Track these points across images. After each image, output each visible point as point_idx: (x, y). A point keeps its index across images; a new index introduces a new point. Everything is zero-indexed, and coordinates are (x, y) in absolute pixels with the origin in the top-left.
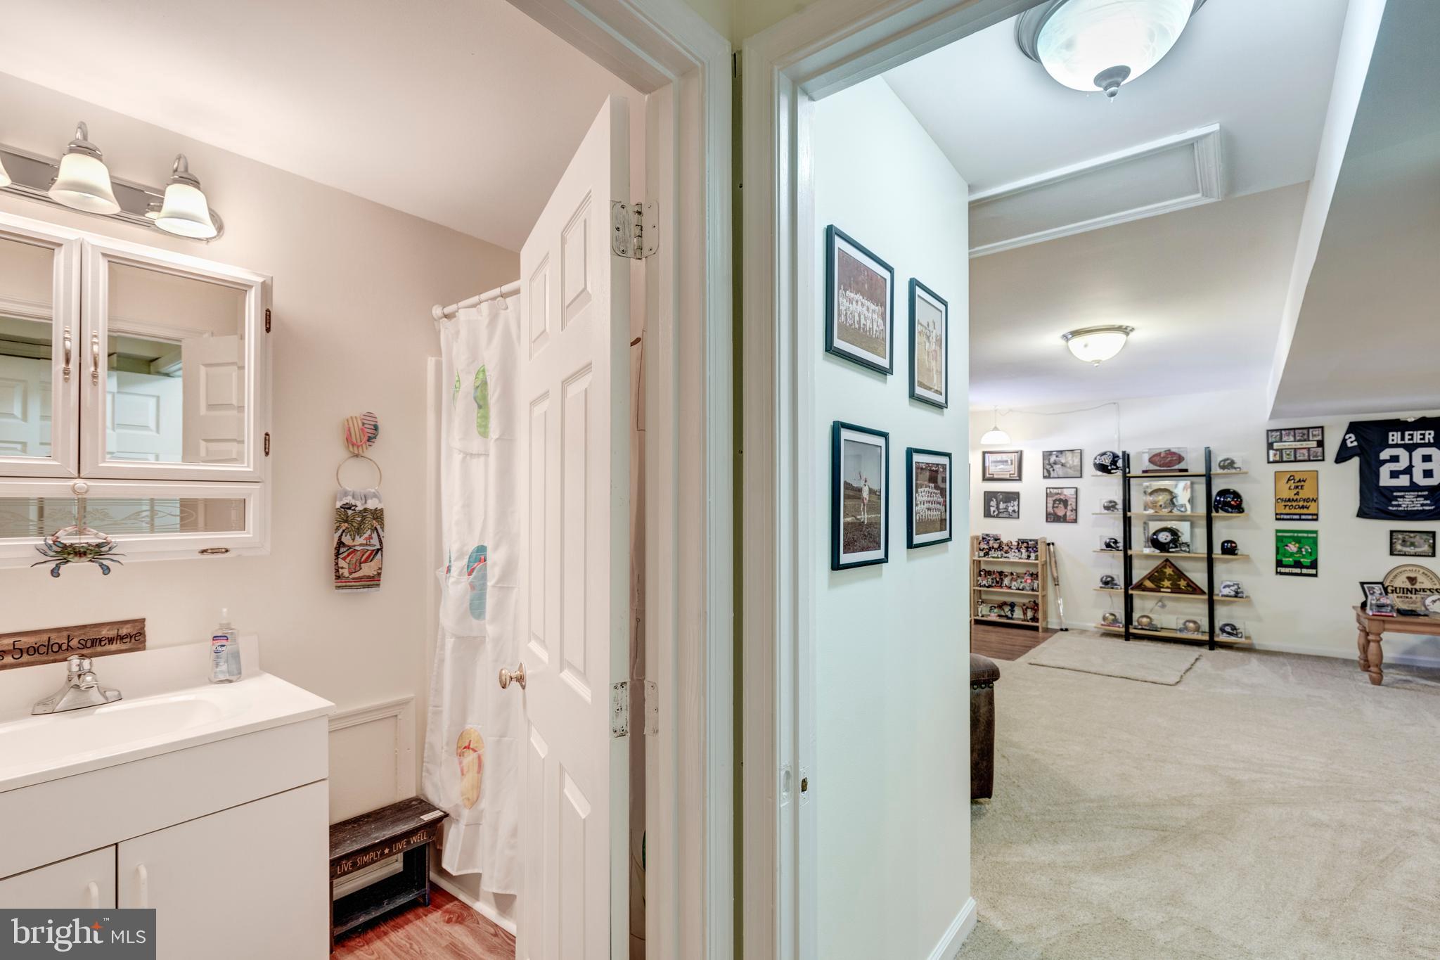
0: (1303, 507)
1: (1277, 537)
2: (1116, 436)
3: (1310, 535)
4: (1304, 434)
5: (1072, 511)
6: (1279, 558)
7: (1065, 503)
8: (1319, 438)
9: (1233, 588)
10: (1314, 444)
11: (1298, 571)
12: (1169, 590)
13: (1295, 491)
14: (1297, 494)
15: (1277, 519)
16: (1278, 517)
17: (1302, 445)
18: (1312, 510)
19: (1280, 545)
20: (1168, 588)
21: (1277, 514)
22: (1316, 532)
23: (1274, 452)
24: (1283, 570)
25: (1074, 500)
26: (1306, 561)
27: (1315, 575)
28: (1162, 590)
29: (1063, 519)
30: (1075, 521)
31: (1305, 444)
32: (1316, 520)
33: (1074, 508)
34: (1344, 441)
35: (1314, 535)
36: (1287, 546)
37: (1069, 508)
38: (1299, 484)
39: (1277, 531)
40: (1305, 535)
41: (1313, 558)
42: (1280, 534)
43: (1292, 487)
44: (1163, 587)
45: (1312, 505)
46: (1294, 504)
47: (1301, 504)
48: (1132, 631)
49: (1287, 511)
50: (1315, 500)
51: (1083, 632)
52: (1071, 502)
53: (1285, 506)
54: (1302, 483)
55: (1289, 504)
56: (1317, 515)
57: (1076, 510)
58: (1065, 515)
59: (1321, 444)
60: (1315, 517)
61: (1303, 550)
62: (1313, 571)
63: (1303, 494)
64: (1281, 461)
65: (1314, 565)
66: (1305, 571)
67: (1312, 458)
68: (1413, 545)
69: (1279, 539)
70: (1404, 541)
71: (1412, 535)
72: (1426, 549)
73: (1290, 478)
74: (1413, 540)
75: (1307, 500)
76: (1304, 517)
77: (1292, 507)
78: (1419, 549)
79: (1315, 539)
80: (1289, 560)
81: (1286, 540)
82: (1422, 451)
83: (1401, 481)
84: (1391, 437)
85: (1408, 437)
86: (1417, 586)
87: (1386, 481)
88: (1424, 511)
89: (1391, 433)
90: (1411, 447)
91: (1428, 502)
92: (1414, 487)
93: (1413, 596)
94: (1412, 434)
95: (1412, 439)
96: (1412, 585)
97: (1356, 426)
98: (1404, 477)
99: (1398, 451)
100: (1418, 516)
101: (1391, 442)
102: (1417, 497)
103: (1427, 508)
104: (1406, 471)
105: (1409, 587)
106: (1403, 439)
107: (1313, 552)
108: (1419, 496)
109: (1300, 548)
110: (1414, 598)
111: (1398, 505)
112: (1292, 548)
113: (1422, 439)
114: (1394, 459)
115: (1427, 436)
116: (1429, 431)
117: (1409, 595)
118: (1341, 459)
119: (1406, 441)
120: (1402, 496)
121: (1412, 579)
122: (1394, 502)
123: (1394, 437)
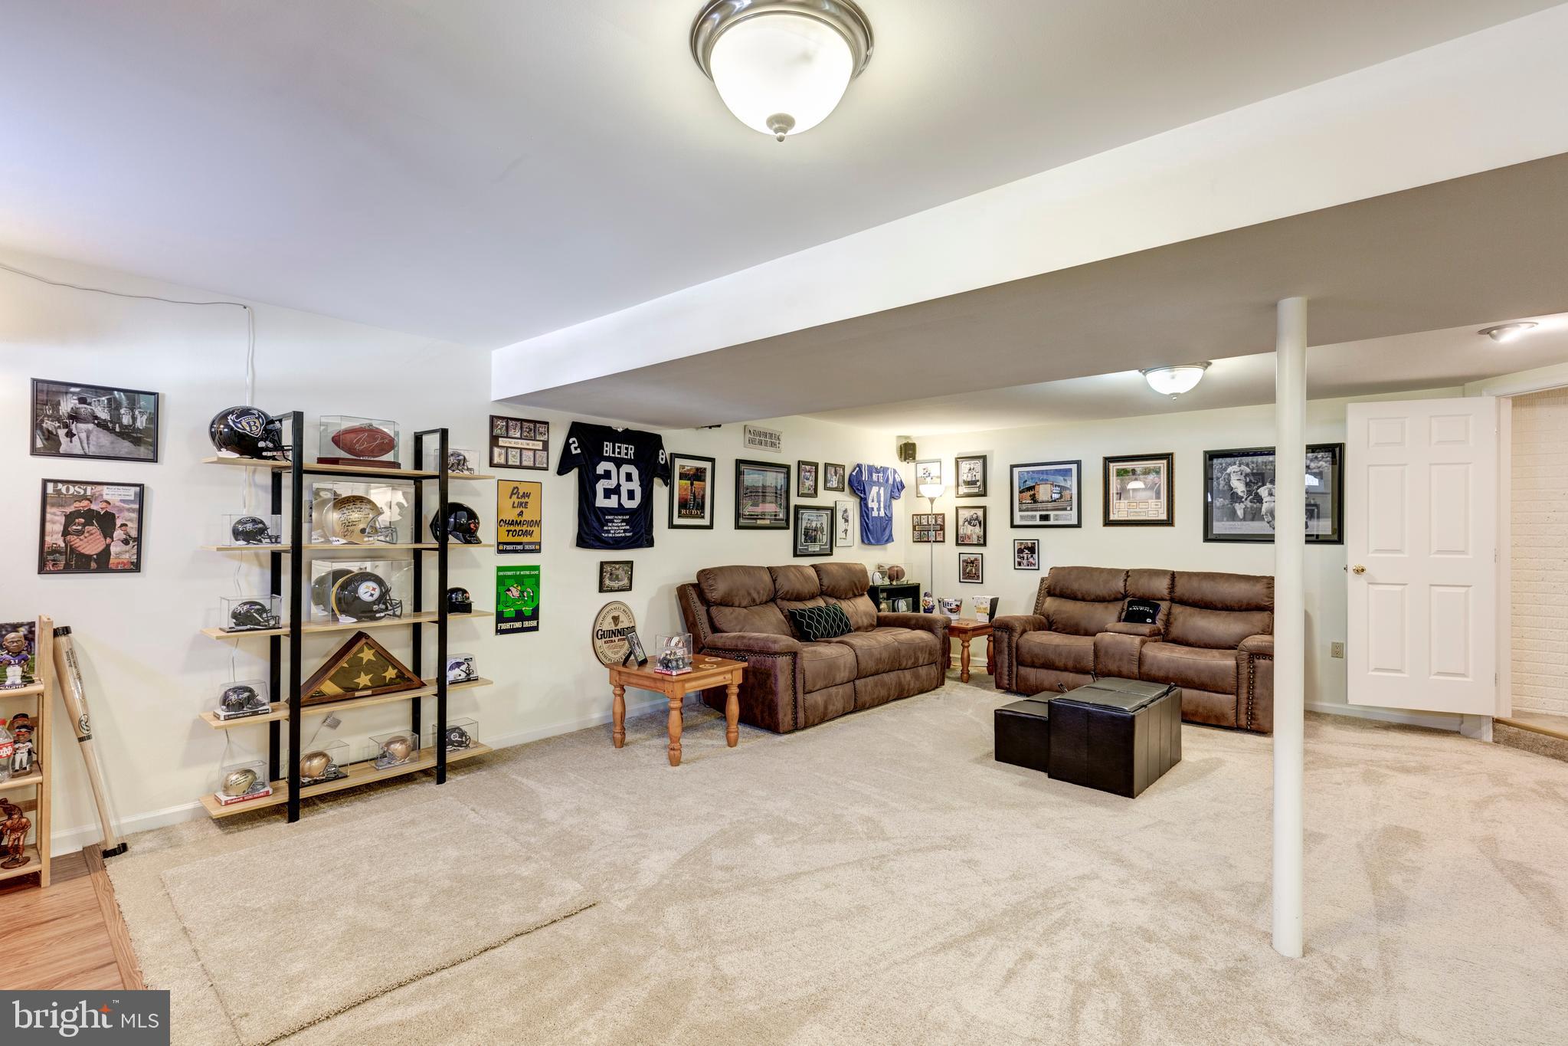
0: (526, 534)
1: (498, 577)
2: (248, 380)
3: (533, 573)
4: (531, 430)
5: (126, 542)
6: (501, 608)
7: (106, 522)
8: (545, 438)
9: (463, 667)
10: (539, 445)
11: (518, 625)
12: (369, 692)
13: (518, 510)
14: (521, 514)
15: (499, 552)
16: (501, 547)
17: (528, 444)
18: (535, 539)
19: (502, 589)
20: (366, 688)
21: (499, 544)
22: (537, 568)
23: (503, 451)
24: (503, 627)
25: (135, 516)
26: (527, 610)
27: (536, 629)
28: (357, 694)
29: (102, 563)
30: (136, 567)
31: (531, 444)
32: (539, 551)
33: (134, 533)
34: (567, 446)
35: (537, 572)
36: (509, 590)
37: (118, 534)
38: (523, 500)
39: (499, 569)
40: (528, 573)
41: (534, 605)
42: (501, 573)
43: (516, 505)
44: (358, 690)
45: (536, 529)
46: (518, 528)
47: (524, 528)
48: (305, 793)
49: (511, 539)
50: (538, 523)
51: (165, 834)
52: (126, 518)
53: (509, 531)
54: (526, 500)
55: (512, 528)
56: (540, 544)
57: (138, 540)
58: (106, 552)
59: (545, 446)
60: (537, 547)
61: (525, 594)
62: (533, 623)
63: (527, 517)
64: (506, 466)
65: (535, 615)
66: (527, 624)
67: (537, 465)
68: (617, 578)
69: (500, 581)
70: (611, 574)
71: (617, 566)
72: (626, 582)
73: (515, 491)
74: (618, 572)
75: (532, 523)
76: (527, 547)
77: (515, 533)
78: (621, 583)
79: (537, 578)
80: (509, 612)
81: (508, 582)
82: (626, 468)
83: (612, 503)
84: (605, 449)
85: (617, 450)
86: (619, 627)
87: (601, 502)
88: (626, 537)
89: (605, 443)
90: (619, 463)
91: (628, 527)
92: (620, 510)
93: (616, 639)
94: (619, 448)
95: (619, 453)
96: (616, 625)
97: (577, 429)
98: (614, 498)
99: (610, 466)
100: (622, 544)
101: (605, 454)
102: (622, 522)
103: (628, 534)
104: (617, 491)
105: (614, 628)
106: (614, 452)
107: (535, 597)
108: (623, 521)
109: (522, 592)
110: (617, 641)
111: (608, 532)
112: (515, 592)
113: (626, 454)
114: (607, 475)
115: (630, 451)
116: (630, 446)
117: (614, 638)
118: (562, 470)
119: (617, 456)
120: (612, 521)
121: (616, 619)
122: (606, 528)
123: (608, 448)
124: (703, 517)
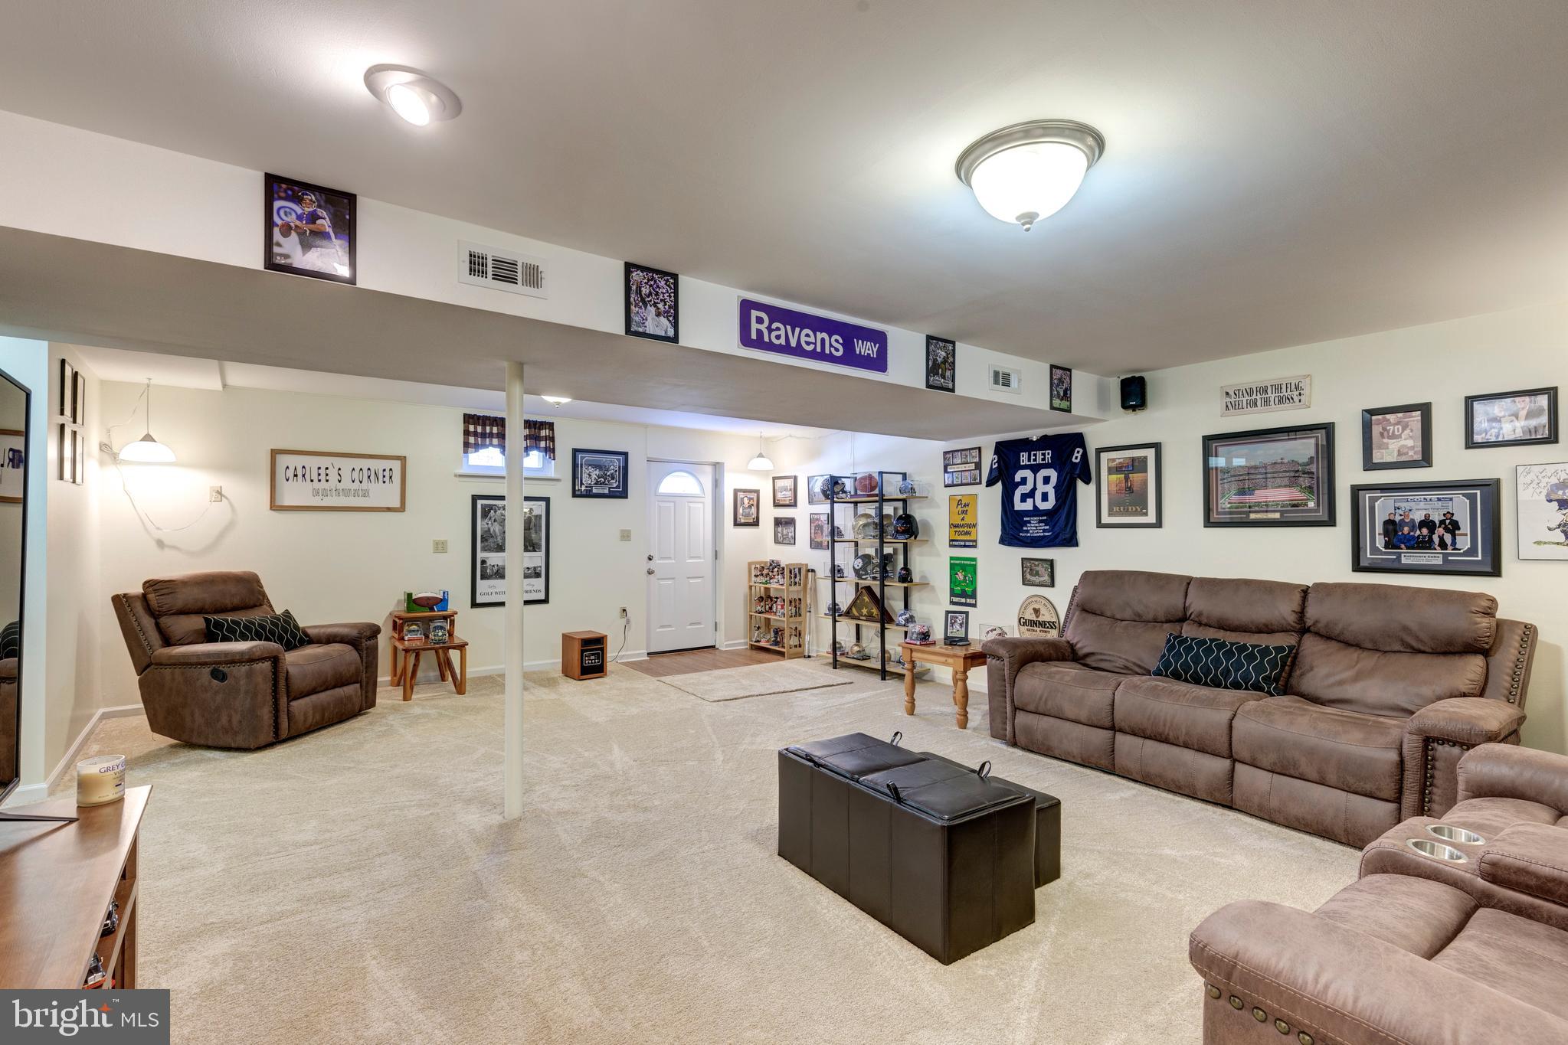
0: (967, 533)
1: (951, 564)
3: (972, 563)
4: (968, 456)
5: (825, 537)
6: (952, 586)
7: (822, 529)
8: (977, 460)
10: (973, 466)
11: (964, 600)
12: (865, 618)
13: (962, 517)
14: (963, 519)
15: (951, 546)
16: (951, 544)
17: (968, 467)
18: (972, 537)
19: (953, 573)
21: (950, 541)
22: (974, 559)
23: (950, 475)
24: (956, 599)
25: (827, 526)
26: (969, 590)
27: (974, 605)
29: (820, 545)
32: (975, 547)
35: (974, 563)
36: (957, 574)
37: (824, 534)
38: (964, 509)
39: (952, 558)
40: (969, 563)
41: (973, 587)
42: (952, 562)
43: (960, 513)
45: (973, 530)
46: (961, 529)
47: (965, 529)
49: (957, 537)
50: (975, 526)
52: (825, 528)
53: (956, 532)
54: (967, 508)
55: (957, 529)
56: (975, 541)
58: (822, 541)
59: (978, 466)
60: (974, 544)
61: (967, 579)
62: (972, 601)
63: (968, 520)
64: (953, 485)
65: (974, 595)
66: (969, 601)
67: (973, 482)
68: (1037, 574)
69: (952, 566)
70: (1031, 570)
71: (1037, 563)
72: (1046, 578)
73: (959, 503)
74: (1037, 569)
75: (970, 526)
76: (967, 544)
77: (960, 533)
78: (1042, 579)
79: (974, 567)
80: (958, 589)
81: (957, 568)
82: (1043, 473)
83: (1028, 505)
84: (1022, 459)
85: (1033, 458)
86: (1041, 619)
87: (1019, 506)
88: (1045, 536)
89: (1021, 454)
90: (1035, 469)
91: (1048, 527)
92: (1036, 511)
93: (1038, 629)
94: (1035, 455)
95: (1035, 460)
96: (1037, 617)
97: (1001, 448)
98: (1030, 501)
99: (1027, 473)
100: (1043, 543)
101: (1022, 464)
102: (1039, 523)
103: (1047, 534)
104: (1031, 494)
105: (1035, 619)
106: (1029, 460)
107: (973, 582)
108: (1040, 521)
109: (965, 577)
110: (1038, 630)
111: (1028, 531)
112: (960, 576)
113: (1044, 459)
114: (1024, 481)
115: (1047, 456)
116: (1047, 452)
117: (1035, 628)
118: (990, 483)
119: (1032, 463)
120: (1029, 522)
121: (1037, 611)
122: (1025, 528)
123: (1024, 458)
124: (1146, 514)
